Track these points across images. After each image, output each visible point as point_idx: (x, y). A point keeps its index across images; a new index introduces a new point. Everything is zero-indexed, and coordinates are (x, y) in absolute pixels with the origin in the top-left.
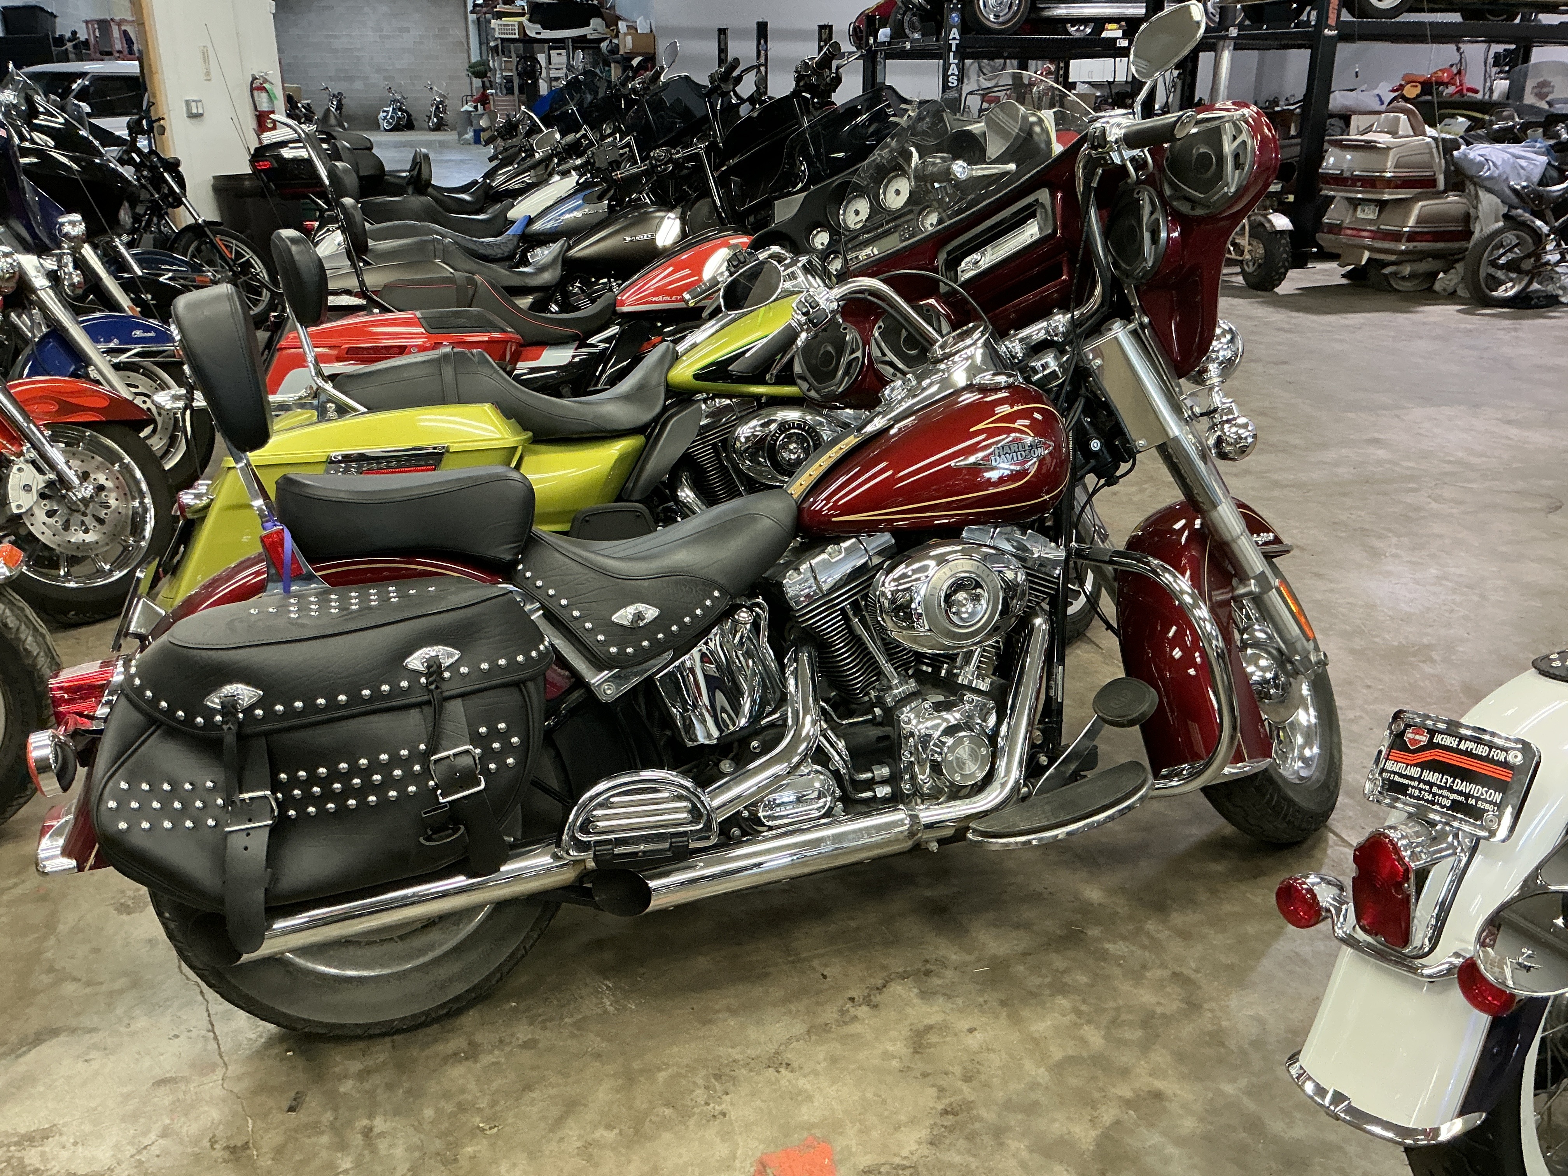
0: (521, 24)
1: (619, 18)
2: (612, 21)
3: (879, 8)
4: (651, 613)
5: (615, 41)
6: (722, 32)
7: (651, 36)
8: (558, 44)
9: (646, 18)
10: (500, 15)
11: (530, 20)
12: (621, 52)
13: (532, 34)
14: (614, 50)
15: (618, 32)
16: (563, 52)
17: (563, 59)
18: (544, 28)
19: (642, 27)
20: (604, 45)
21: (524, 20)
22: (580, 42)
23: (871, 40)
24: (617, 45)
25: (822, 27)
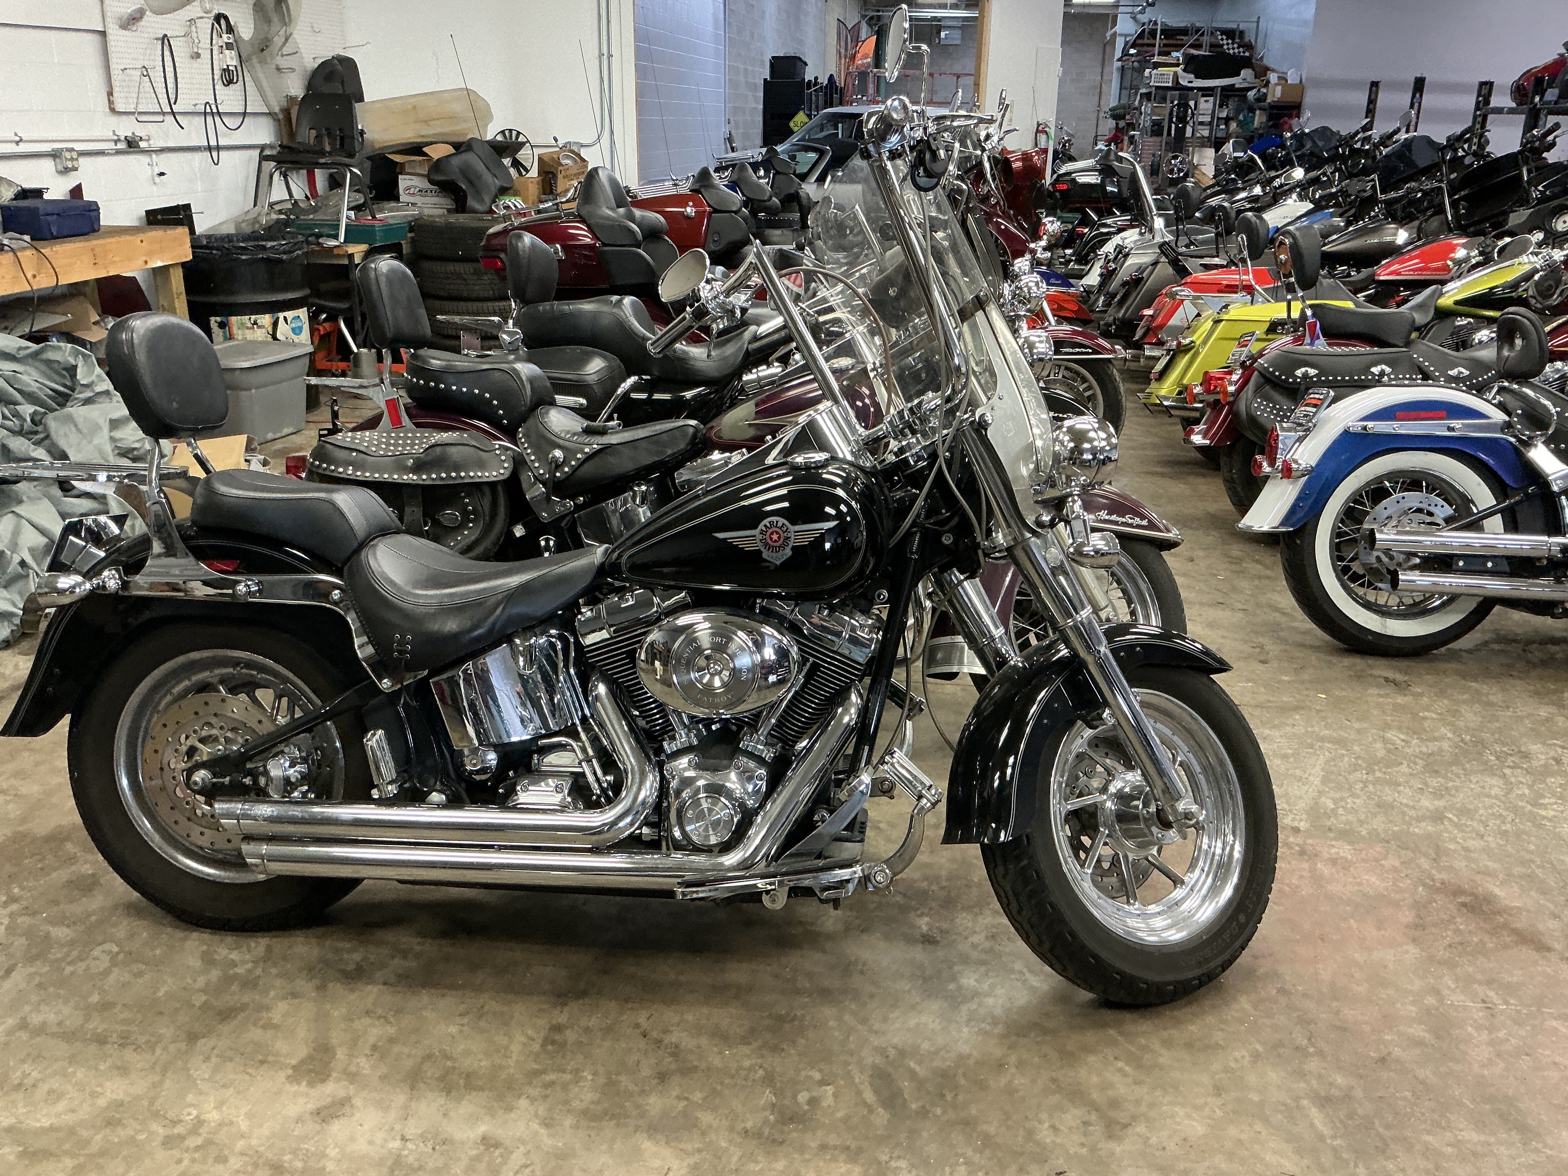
0: (1175, 73)
1: (1267, 69)
2: (1262, 72)
3: (1546, 68)
4: (1466, 373)
5: (1264, 90)
6: (1375, 85)
7: (1301, 87)
8: (1207, 92)
9: (1298, 68)
10: (1156, 66)
11: (1184, 70)
12: (1269, 100)
13: (1184, 82)
14: (1261, 99)
15: (1268, 82)
16: (1211, 99)
17: (1210, 106)
18: (1197, 77)
19: (1292, 78)
20: (1251, 94)
21: (1179, 69)
22: (1228, 93)
23: (1537, 99)
24: (1265, 95)
25: (1482, 84)
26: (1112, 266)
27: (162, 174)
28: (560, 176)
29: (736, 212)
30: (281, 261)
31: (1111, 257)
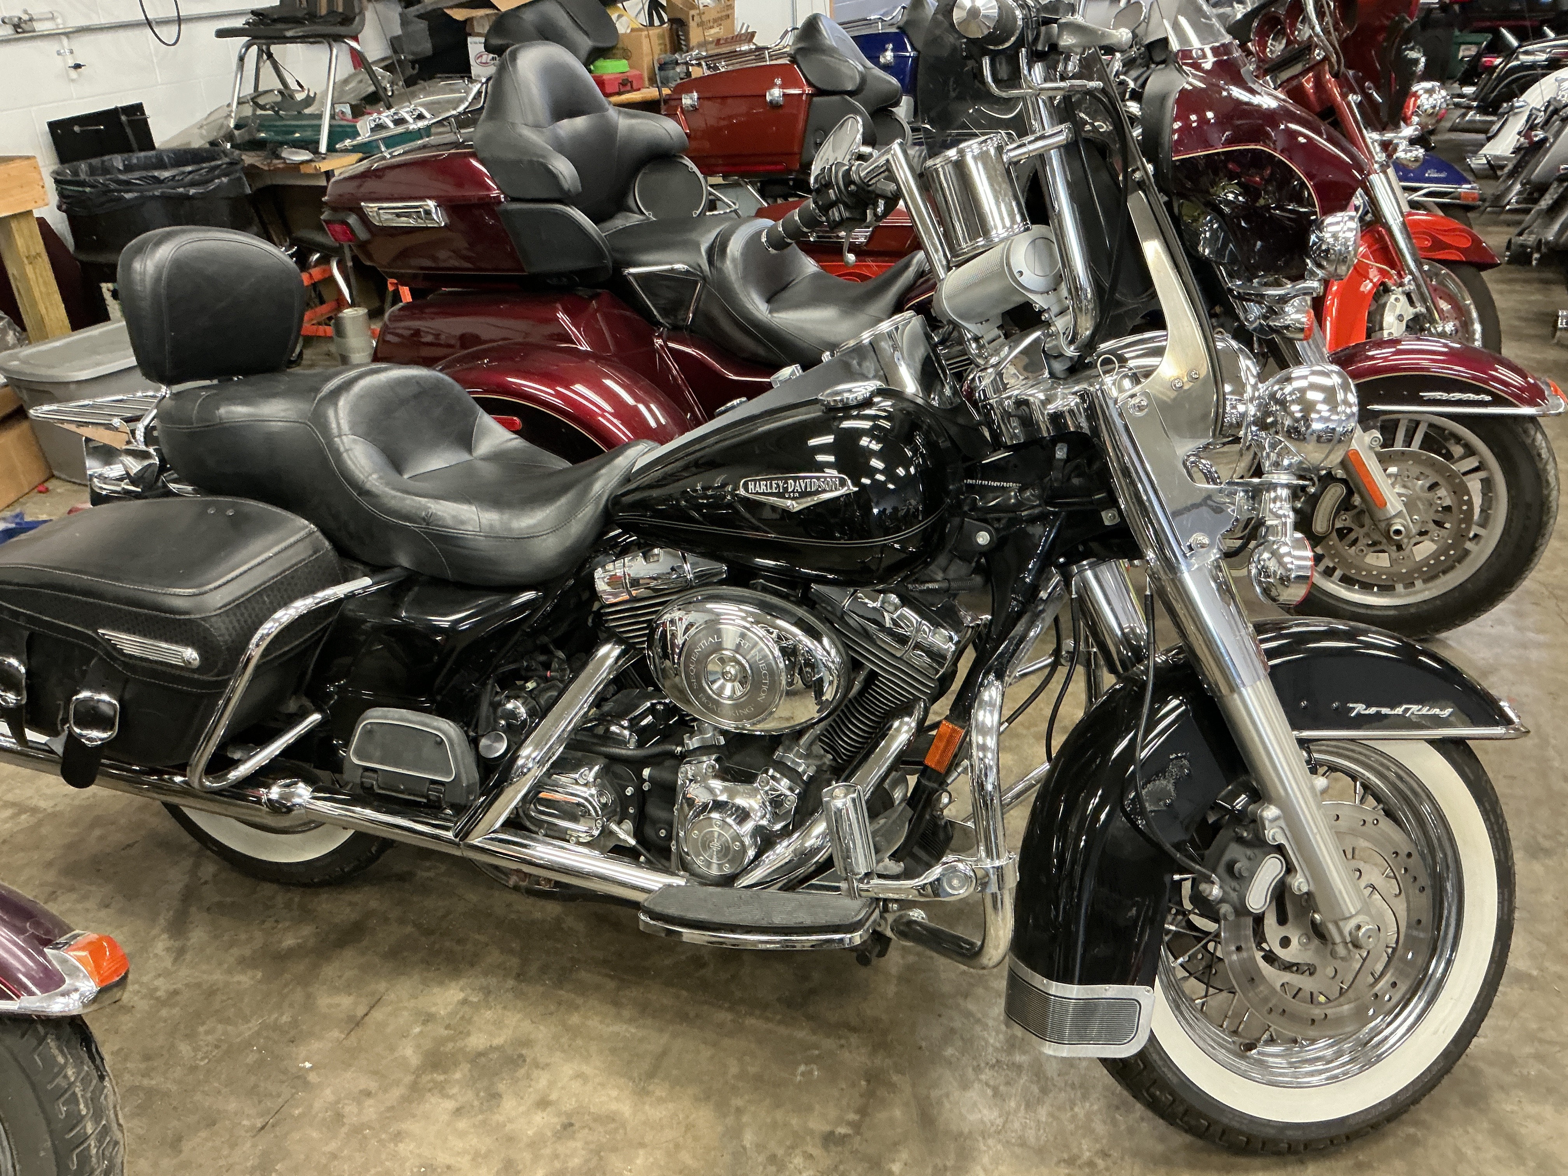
26: (1539, 135)
27: (78, 66)
28: (692, 25)
29: (851, 93)
30: (187, 197)
31: (1540, 120)
